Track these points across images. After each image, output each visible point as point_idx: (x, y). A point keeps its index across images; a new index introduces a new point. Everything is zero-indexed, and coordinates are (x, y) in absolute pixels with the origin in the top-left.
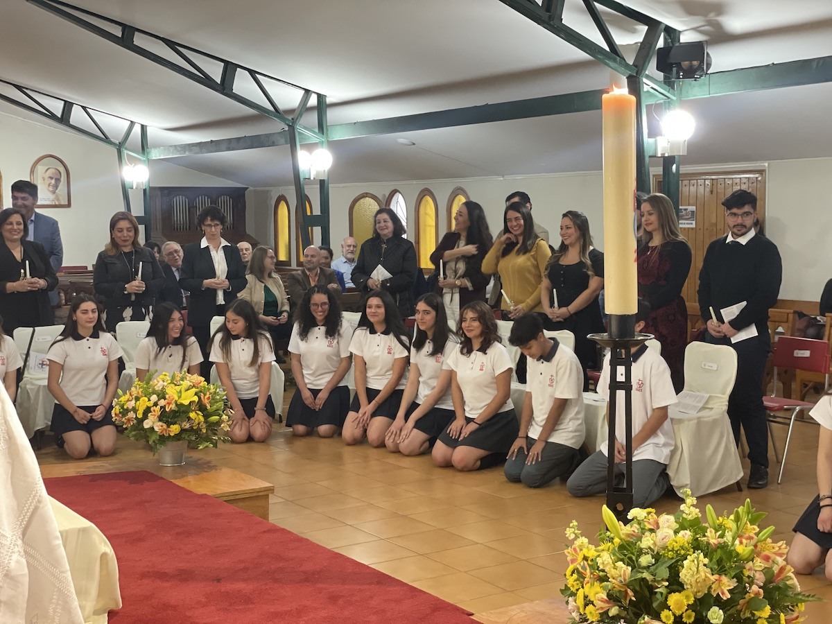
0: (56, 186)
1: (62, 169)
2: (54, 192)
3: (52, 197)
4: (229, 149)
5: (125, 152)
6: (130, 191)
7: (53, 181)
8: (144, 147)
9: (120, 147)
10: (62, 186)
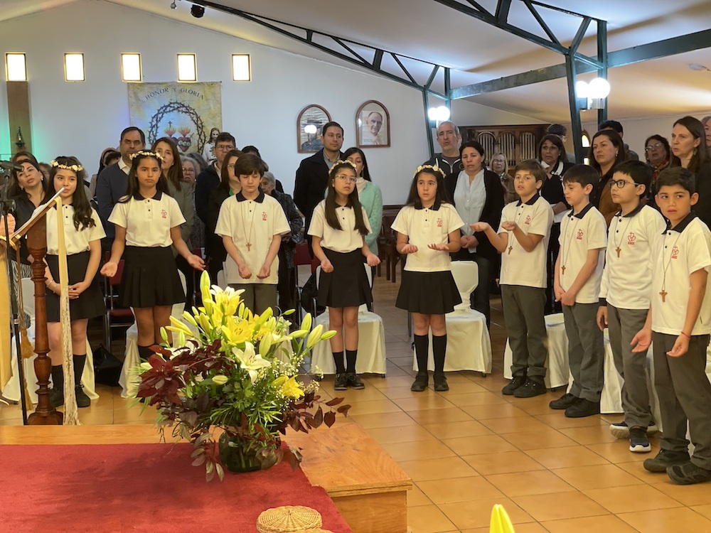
0: (378, 129)
1: (383, 113)
2: (376, 134)
3: (374, 138)
4: (517, 84)
5: (429, 95)
6: (433, 129)
7: (375, 124)
8: (447, 89)
9: (425, 89)
10: (383, 128)
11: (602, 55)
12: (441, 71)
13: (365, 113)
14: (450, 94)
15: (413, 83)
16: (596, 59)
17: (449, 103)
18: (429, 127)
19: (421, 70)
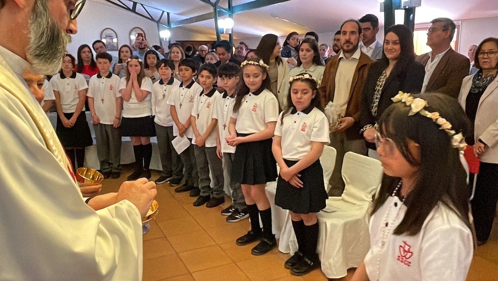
5: (160, 25)
8: (169, 23)
9: (158, 22)
11: (230, 7)
12: (165, 14)
13: (133, 33)
14: (170, 25)
15: (152, 19)
16: (228, 9)
17: (170, 29)
18: (161, 40)
19: (156, 13)
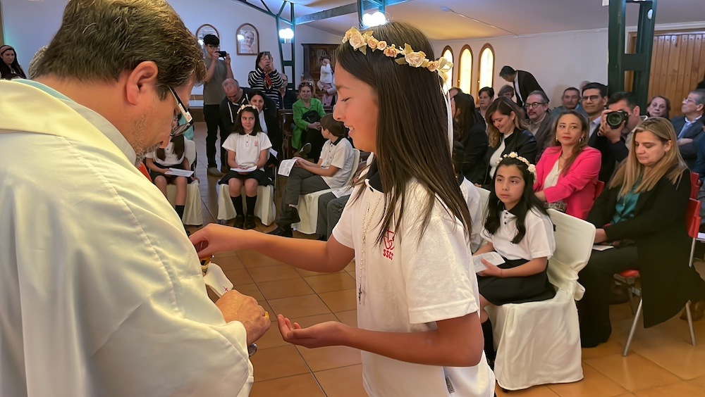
0: (251, 42)
1: (254, 32)
2: (250, 46)
3: (248, 49)
4: (332, 16)
5: (280, 20)
6: (282, 44)
7: (249, 40)
8: (292, 17)
9: (277, 17)
10: (255, 42)
12: (288, 5)
13: (242, 31)
14: (294, 21)
15: (269, 12)
17: (293, 27)
18: (280, 42)
19: (274, 3)
